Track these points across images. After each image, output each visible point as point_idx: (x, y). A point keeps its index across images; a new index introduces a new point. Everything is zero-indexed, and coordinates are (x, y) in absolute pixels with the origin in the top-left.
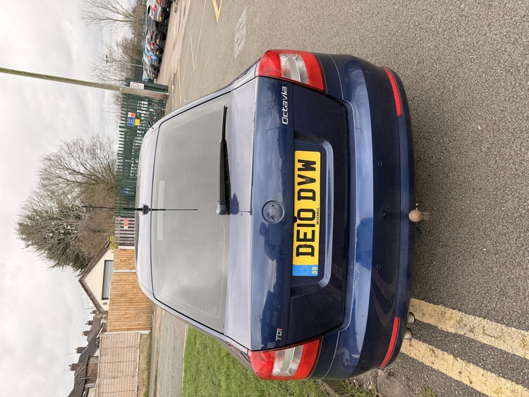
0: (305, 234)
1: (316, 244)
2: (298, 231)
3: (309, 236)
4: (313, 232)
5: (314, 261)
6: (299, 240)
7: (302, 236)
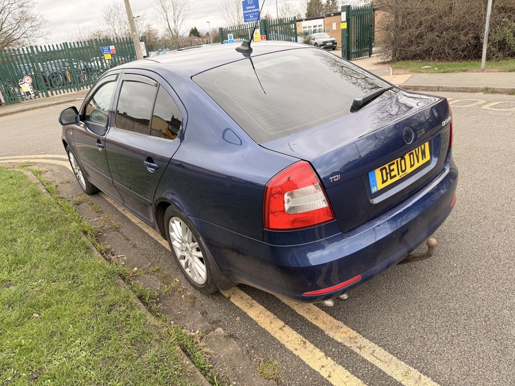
0: (393, 170)
1: (390, 182)
2: (394, 163)
3: (393, 174)
4: (395, 176)
5: (380, 186)
6: (389, 166)
7: (392, 168)
